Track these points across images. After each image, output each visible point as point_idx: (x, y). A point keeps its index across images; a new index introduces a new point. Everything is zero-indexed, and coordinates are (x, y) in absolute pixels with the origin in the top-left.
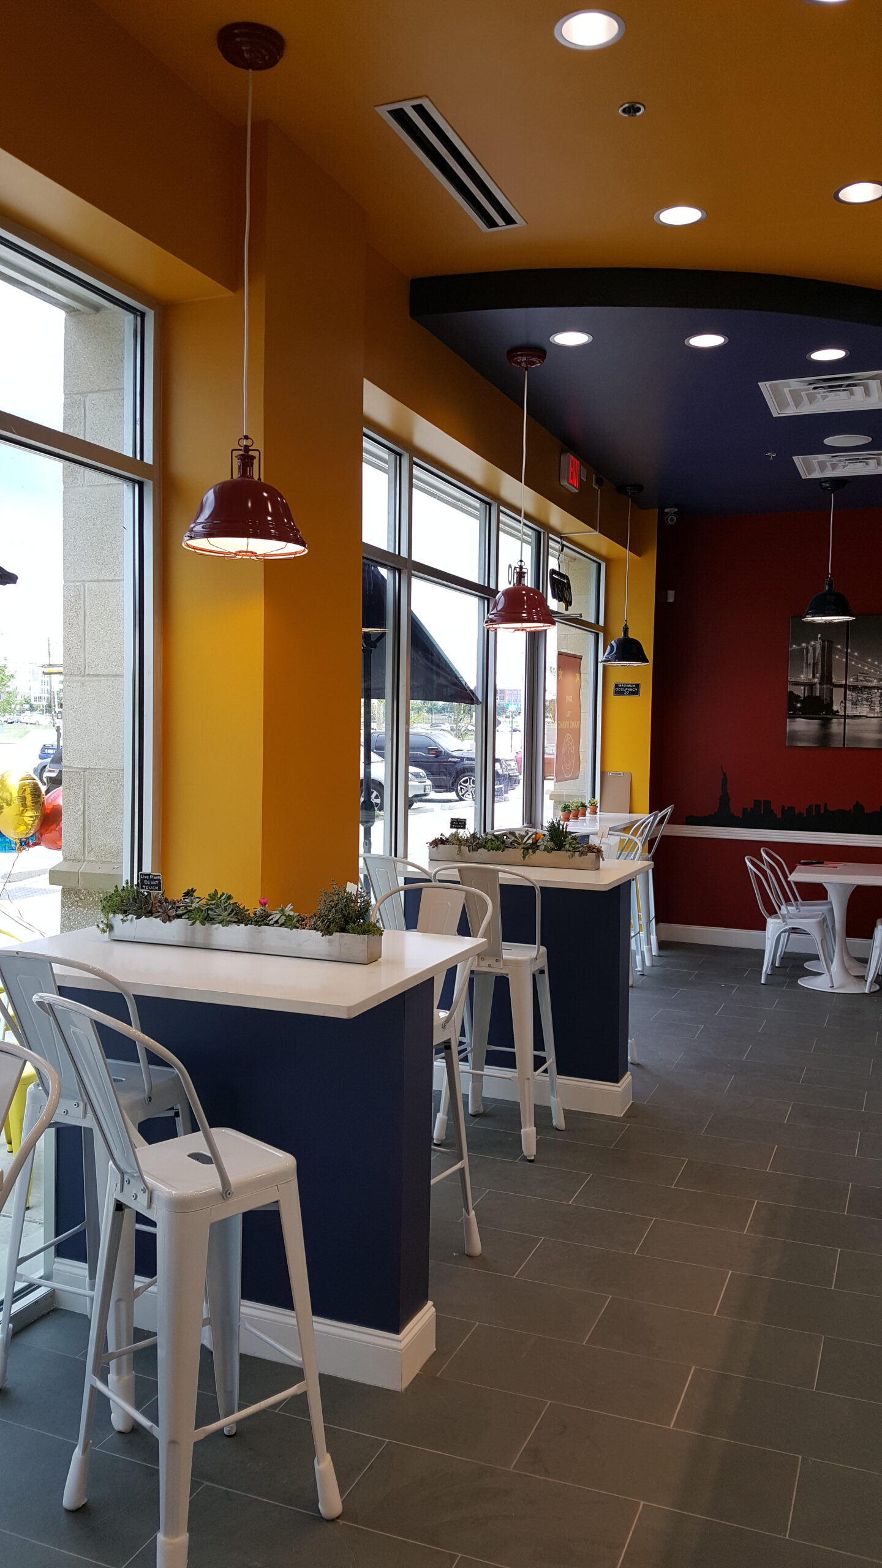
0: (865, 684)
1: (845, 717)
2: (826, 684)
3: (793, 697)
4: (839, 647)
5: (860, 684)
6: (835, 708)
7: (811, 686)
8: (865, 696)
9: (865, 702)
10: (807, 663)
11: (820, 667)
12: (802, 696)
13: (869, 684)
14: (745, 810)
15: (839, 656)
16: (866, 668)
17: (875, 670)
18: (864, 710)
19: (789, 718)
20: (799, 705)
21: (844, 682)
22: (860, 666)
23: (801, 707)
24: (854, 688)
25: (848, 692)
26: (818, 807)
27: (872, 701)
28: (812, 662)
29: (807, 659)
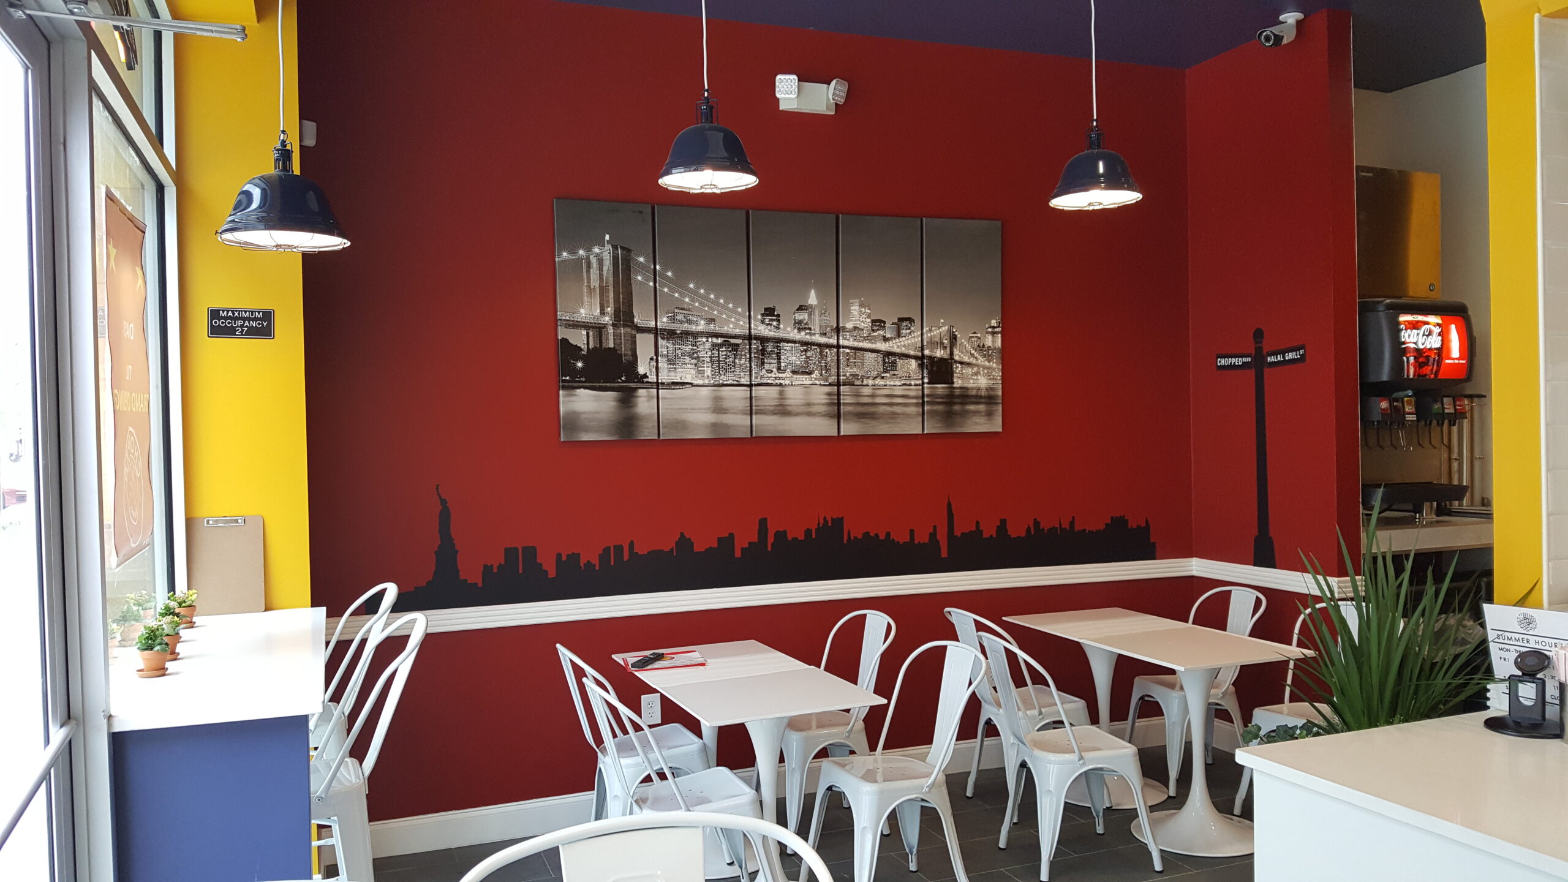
0: (687, 327)
1: (658, 385)
2: (625, 326)
3: (568, 350)
4: (641, 259)
5: (679, 328)
6: (641, 370)
7: (600, 329)
8: (688, 348)
9: (688, 359)
10: (589, 286)
11: (611, 295)
12: (584, 347)
13: (694, 328)
14: (487, 569)
15: (644, 276)
16: (687, 300)
17: (700, 303)
18: (686, 373)
19: (564, 388)
20: (580, 365)
21: (652, 324)
22: (677, 295)
23: (583, 368)
24: (670, 335)
25: (661, 342)
26: (619, 549)
27: (698, 358)
28: (597, 285)
29: (589, 278)
